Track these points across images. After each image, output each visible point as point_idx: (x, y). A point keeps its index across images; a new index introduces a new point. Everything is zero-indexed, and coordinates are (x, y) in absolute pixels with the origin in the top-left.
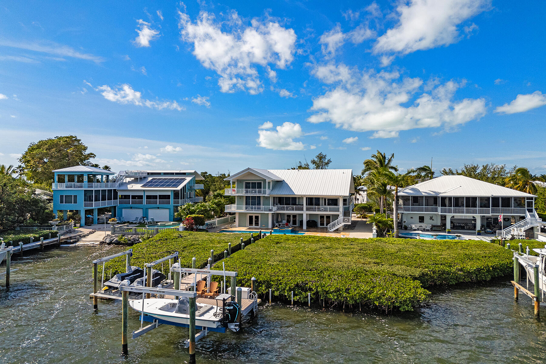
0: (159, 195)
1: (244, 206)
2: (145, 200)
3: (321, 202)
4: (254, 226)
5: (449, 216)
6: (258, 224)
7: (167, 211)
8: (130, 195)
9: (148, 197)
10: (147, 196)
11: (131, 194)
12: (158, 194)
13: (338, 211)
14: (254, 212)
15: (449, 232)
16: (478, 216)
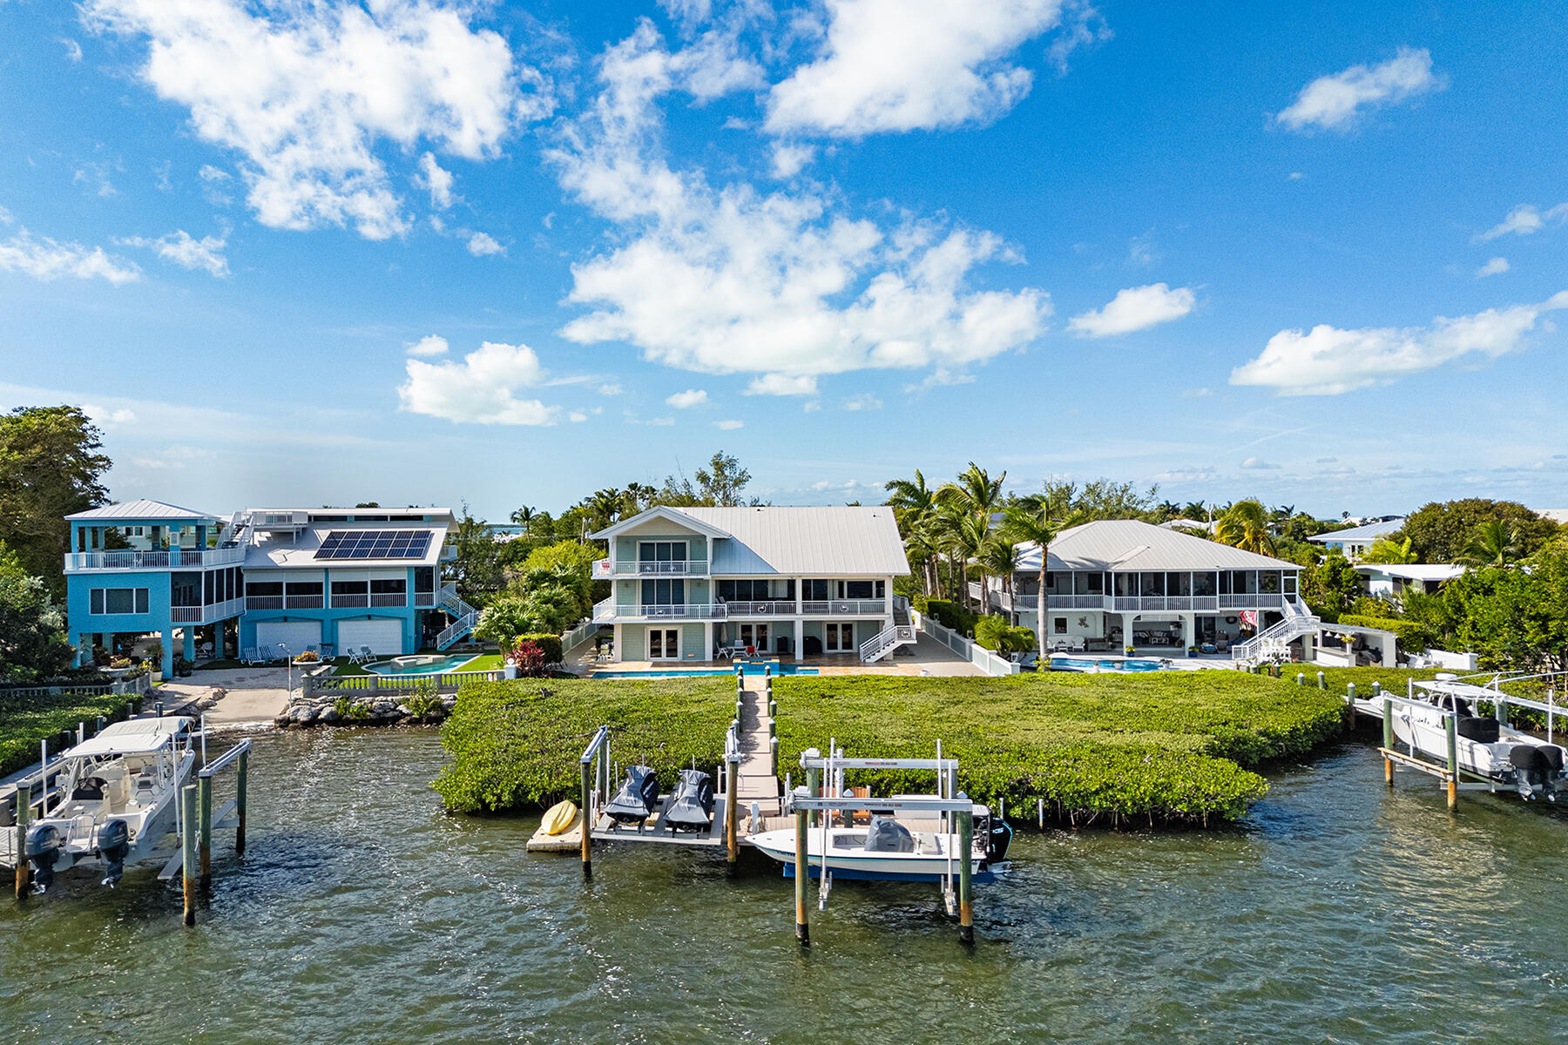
0: (372, 581)
1: (638, 606)
2: (328, 595)
3: (832, 590)
4: (664, 657)
5: (1128, 618)
6: (676, 650)
7: (397, 625)
8: (282, 583)
9: (339, 587)
10: (333, 583)
11: (285, 579)
12: (368, 578)
13: (883, 611)
14: (665, 621)
15: (1131, 654)
16: (1189, 616)
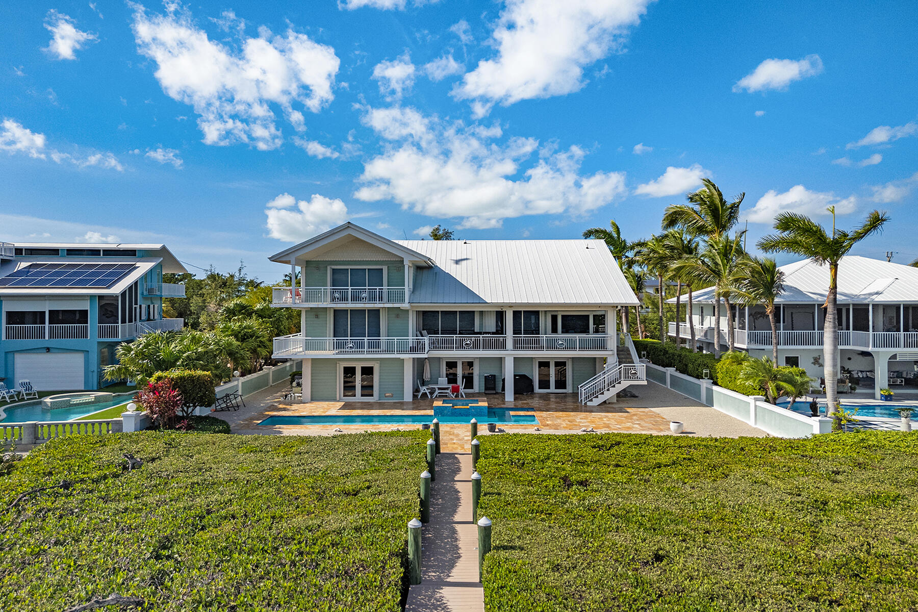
0: (49, 311)
1: (330, 339)
3: (545, 323)
7: (79, 359)
9: (14, 317)
10: (8, 313)
13: (604, 348)
14: (360, 357)
15: (888, 398)
